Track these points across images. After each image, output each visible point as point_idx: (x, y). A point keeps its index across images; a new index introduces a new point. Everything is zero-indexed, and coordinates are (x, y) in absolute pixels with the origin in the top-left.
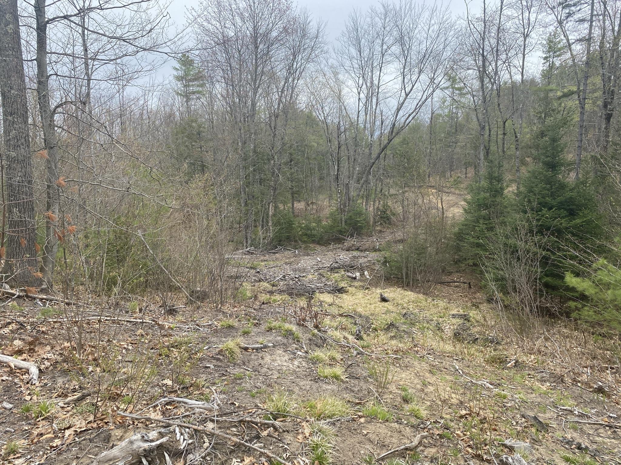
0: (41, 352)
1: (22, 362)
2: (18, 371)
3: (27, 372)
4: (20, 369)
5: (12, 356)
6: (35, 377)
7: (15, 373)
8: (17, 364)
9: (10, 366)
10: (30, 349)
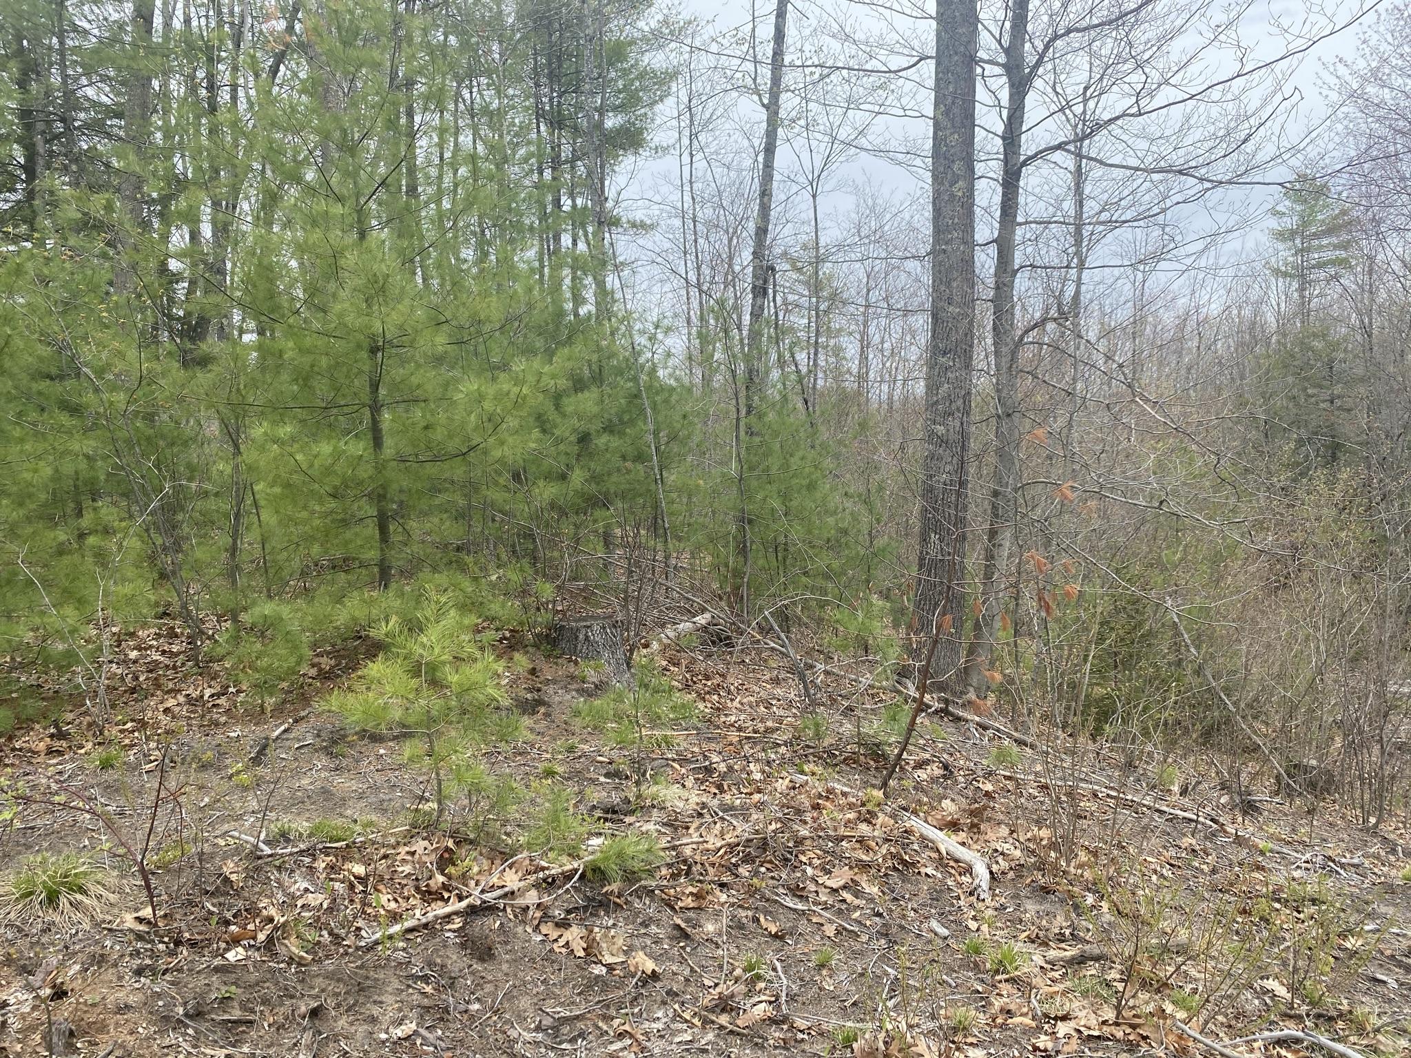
0: (991, 835)
1: (961, 848)
2: (952, 863)
3: (969, 870)
4: (957, 861)
5: (941, 829)
6: (985, 885)
7: (947, 865)
8: (951, 849)
9: (938, 851)
10: (973, 826)
